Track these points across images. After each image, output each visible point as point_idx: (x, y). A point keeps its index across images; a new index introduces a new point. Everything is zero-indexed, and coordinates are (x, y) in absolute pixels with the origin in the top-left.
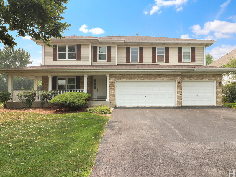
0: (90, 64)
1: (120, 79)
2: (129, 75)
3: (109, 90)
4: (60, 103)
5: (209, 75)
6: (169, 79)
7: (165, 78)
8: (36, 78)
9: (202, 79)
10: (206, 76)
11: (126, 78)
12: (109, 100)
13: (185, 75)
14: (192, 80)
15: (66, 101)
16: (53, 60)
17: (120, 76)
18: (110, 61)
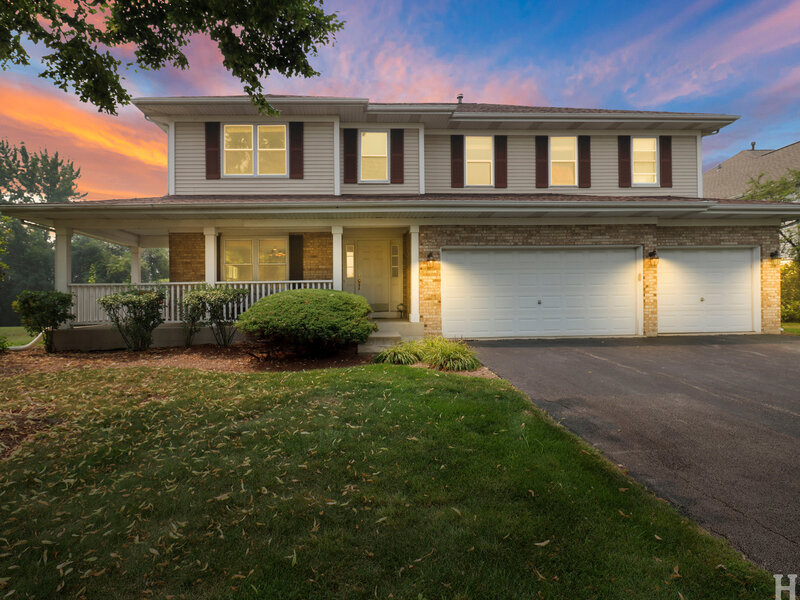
0: (337, 193)
1: (457, 241)
2: (488, 228)
3: (421, 280)
4: (284, 329)
5: (741, 227)
6: (619, 243)
7: (605, 240)
8: (139, 243)
9: (718, 242)
10: (730, 232)
11: (479, 240)
12: (421, 317)
13: (665, 228)
14: (689, 244)
15: (306, 322)
16: (208, 178)
17: (457, 232)
18: (402, 183)
